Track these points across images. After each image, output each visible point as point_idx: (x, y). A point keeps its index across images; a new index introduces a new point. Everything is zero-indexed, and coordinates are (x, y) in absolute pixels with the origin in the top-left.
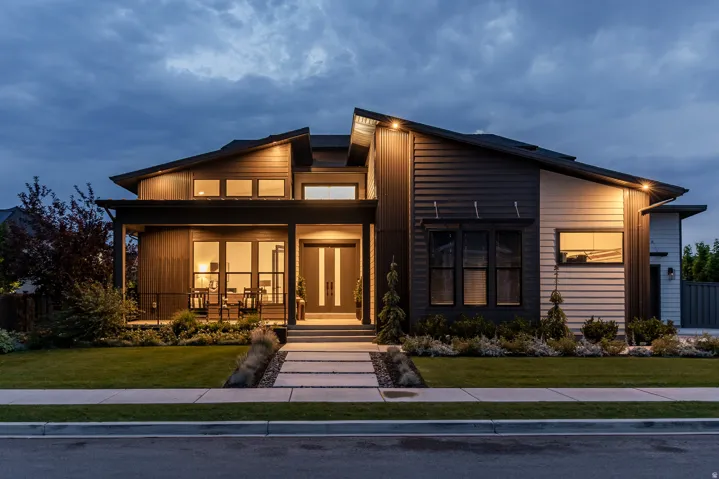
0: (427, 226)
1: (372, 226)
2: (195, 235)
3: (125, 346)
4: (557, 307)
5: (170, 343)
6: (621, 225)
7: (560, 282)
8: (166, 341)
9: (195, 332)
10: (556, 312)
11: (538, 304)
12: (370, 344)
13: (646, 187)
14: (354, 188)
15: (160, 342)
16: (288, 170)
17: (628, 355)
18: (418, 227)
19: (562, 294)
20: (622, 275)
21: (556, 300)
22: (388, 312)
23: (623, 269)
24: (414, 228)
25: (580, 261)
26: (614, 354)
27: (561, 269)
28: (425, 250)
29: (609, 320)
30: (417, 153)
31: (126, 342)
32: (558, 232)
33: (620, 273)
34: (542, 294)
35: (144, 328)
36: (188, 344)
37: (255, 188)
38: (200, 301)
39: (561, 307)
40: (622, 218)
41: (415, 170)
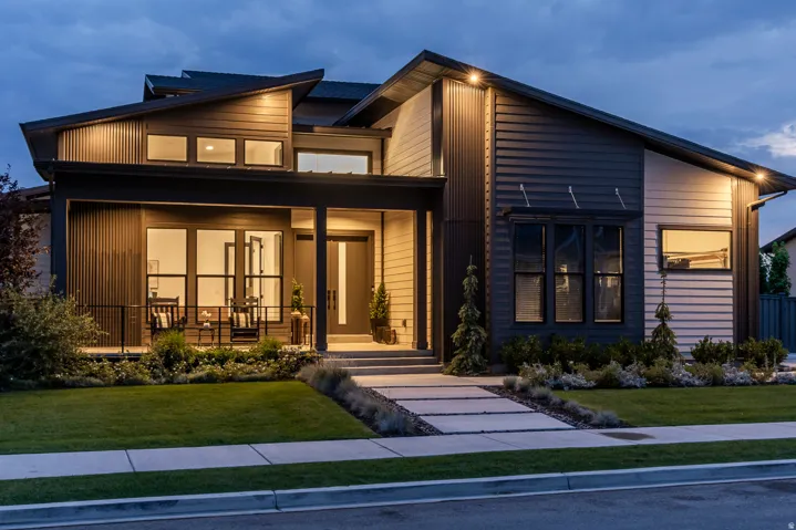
0: (513, 216)
1: (429, 214)
3: (92, 385)
4: (664, 325)
5: (164, 380)
6: (728, 222)
7: (660, 292)
8: (155, 377)
9: (196, 364)
10: (663, 331)
11: (643, 320)
13: (760, 177)
14: (366, 158)
15: (147, 378)
16: (288, 127)
17: (775, 382)
18: (499, 218)
19: (671, 308)
20: (730, 285)
21: (663, 315)
22: (468, 332)
23: (730, 278)
24: (495, 218)
25: (682, 267)
26: (762, 382)
27: (669, 276)
28: (509, 248)
30: (499, 118)
31: (93, 380)
32: (661, 228)
33: (727, 282)
34: (647, 308)
35: (111, 359)
36: (192, 382)
37: (240, 152)
39: (670, 325)
40: (729, 214)
41: (496, 140)
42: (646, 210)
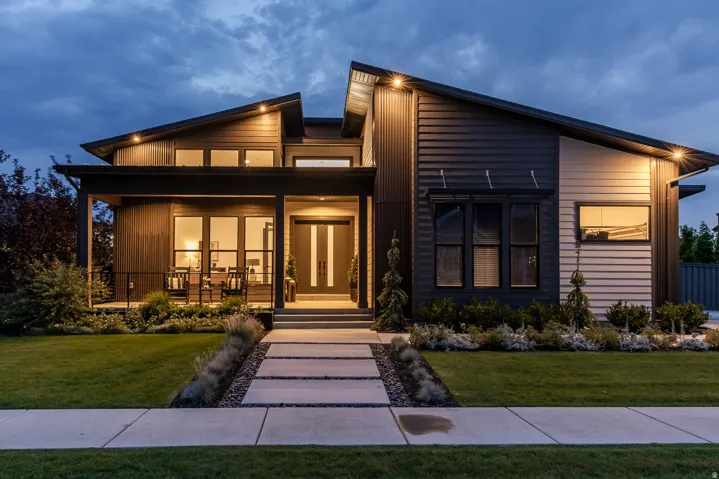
0: (433, 197)
1: (369, 199)
2: (176, 210)
3: (83, 333)
4: (578, 290)
5: (137, 330)
6: (647, 198)
7: (582, 261)
8: (133, 327)
9: (168, 317)
10: (577, 294)
11: (557, 286)
12: (367, 331)
13: (678, 155)
14: (348, 162)
15: (125, 328)
18: (422, 199)
19: (585, 275)
20: (649, 254)
21: (577, 281)
22: (389, 294)
23: (649, 248)
24: (418, 199)
25: (601, 238)
27: (583, 247)
28: (430, 225)
29: (639, 304)
30: (421, 115)
31: (86, 329)
32: (578, 205)
33: (646, 252)
34: (562, 275)
35: (108, 312)
36: (157, 332)
37: (242, 157)
38: (179, 281)
39: (583, 290)
40: (648, 190)
41: (419, 133)
42: (561, 189)
